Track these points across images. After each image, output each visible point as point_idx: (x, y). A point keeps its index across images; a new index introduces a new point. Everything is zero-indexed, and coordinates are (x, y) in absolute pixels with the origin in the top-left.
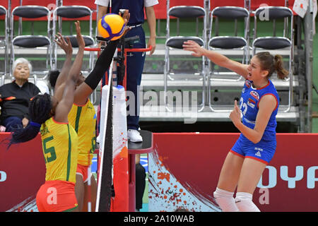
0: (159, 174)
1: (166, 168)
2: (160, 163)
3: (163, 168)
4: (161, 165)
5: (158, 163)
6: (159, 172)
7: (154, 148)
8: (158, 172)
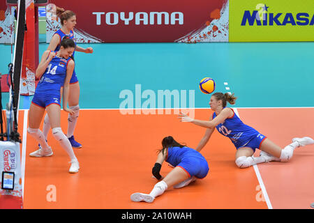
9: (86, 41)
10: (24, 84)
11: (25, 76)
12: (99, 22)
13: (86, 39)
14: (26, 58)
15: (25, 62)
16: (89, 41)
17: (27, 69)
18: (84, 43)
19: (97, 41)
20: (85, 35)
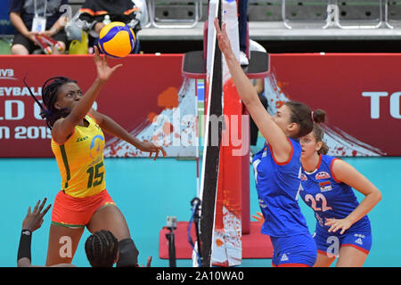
0: (277, 103)
1: (286, 96)
2: (279, 89)
3: (282, 95)
4: (280, 92)
5: (276, 89)
6: (278, 100)
7: (271, 73)
8: (275, 100)
9: (349, 153)
10: (219, 243)
11: (221, 225)
12: (375, 113)
13: (349, 149)
14: (223, 187)
15: (222, 197)
16: (355, 153)
17: (225, 210)
18: (343, 157)
19: (371, 154)
20: (346, 139)
